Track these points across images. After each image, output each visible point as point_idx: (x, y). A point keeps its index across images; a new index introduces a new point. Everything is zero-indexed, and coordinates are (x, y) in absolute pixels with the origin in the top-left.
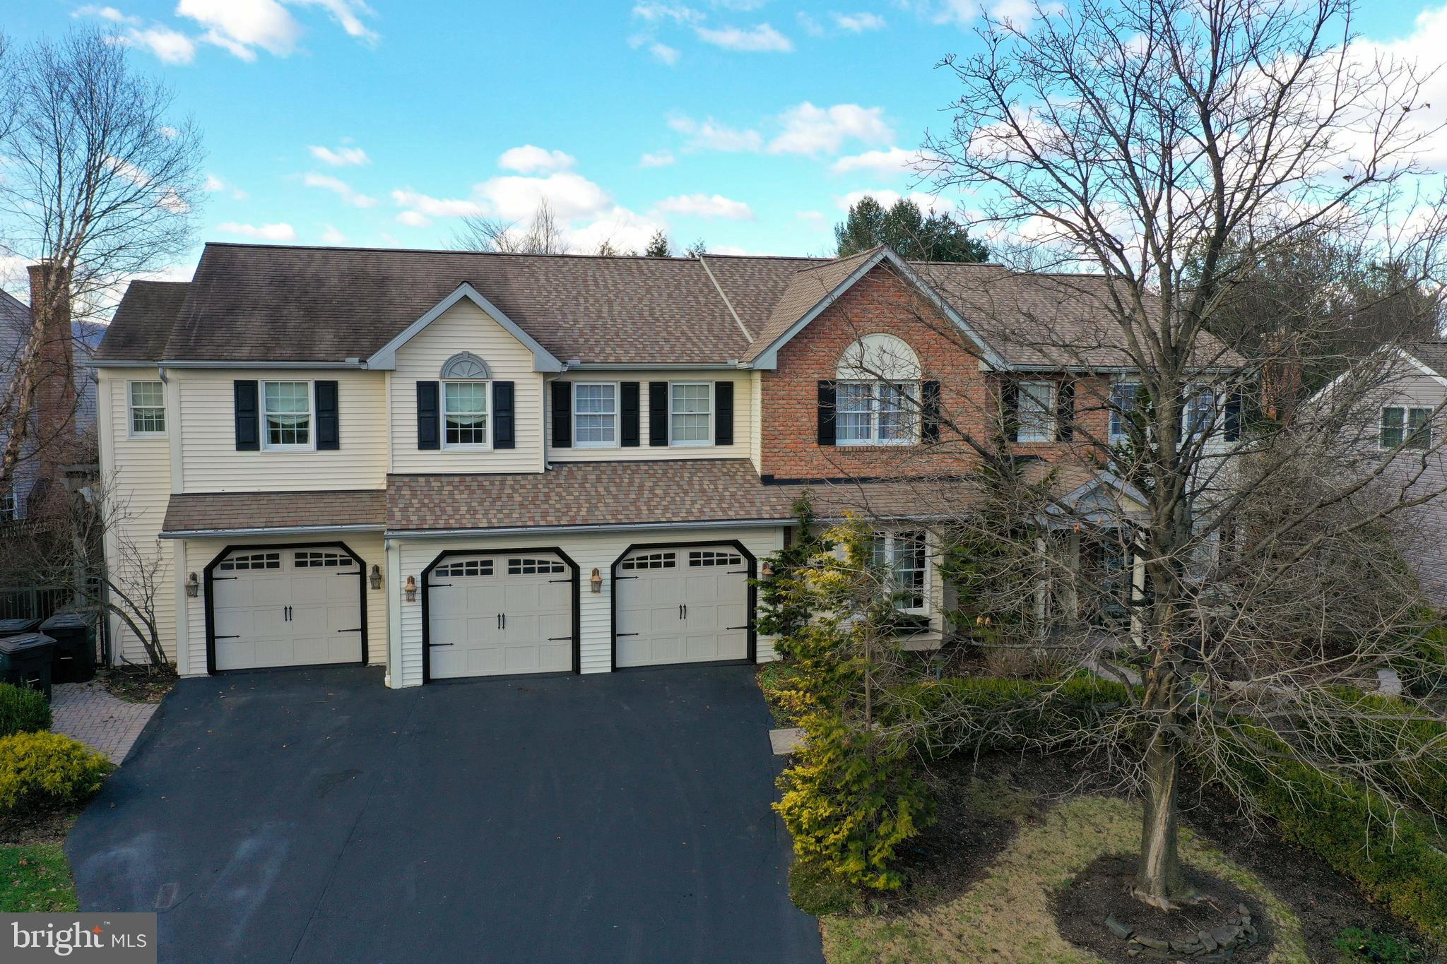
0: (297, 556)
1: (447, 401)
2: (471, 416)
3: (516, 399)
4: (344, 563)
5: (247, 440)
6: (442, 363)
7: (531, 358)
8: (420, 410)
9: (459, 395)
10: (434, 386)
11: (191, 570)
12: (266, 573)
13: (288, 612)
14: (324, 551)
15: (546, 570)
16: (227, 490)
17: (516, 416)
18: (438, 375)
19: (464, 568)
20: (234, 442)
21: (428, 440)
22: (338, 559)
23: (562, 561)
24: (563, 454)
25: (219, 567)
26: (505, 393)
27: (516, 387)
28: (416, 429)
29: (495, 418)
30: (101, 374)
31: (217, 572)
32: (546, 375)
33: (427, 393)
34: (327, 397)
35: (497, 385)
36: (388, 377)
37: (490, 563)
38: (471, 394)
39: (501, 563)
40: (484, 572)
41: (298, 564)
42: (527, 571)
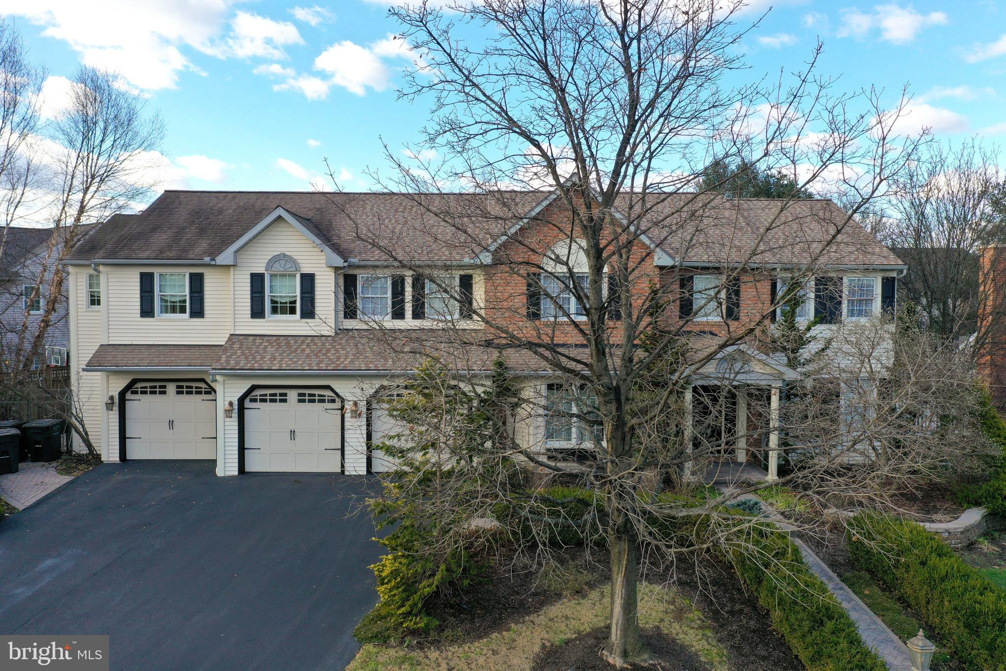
0: (178, 387)
1: (271, 286)
2: (287, 296)
3: (316, 285)
4: (206, 393)
5: (147, 311)
6: (266, 261)
7: (324, 257)
8: (252, 292)
9: (278, 282)
10: (261, 276)
11: (110, 394)
12: (158, 398)
13: (171, 423)
14: (194, 384)
15: (323, 401)
16: (134, 343)
17: (316, 297)
18: (264, 269)
19: (268, 398)
20: (139, 312)
21: (257, 312)
22: (203, 390)
23: (334, 395)
24: (349, 324)
25: (130, 392)
26: (308, 281)
27: (316, 277)
28: (249, 304)
29: (302, 298)
30: (71, 269)
31: (129, 396)
32: (337, 269)
33: (257, 280)
34: (197, 283)
35: (303, 276)
36: (232, 269)
37: (285, 395)
38: (287, 281)
39: (293, 395)
40: (282, 401)
41: (178, 393)
42: (310, 401)
